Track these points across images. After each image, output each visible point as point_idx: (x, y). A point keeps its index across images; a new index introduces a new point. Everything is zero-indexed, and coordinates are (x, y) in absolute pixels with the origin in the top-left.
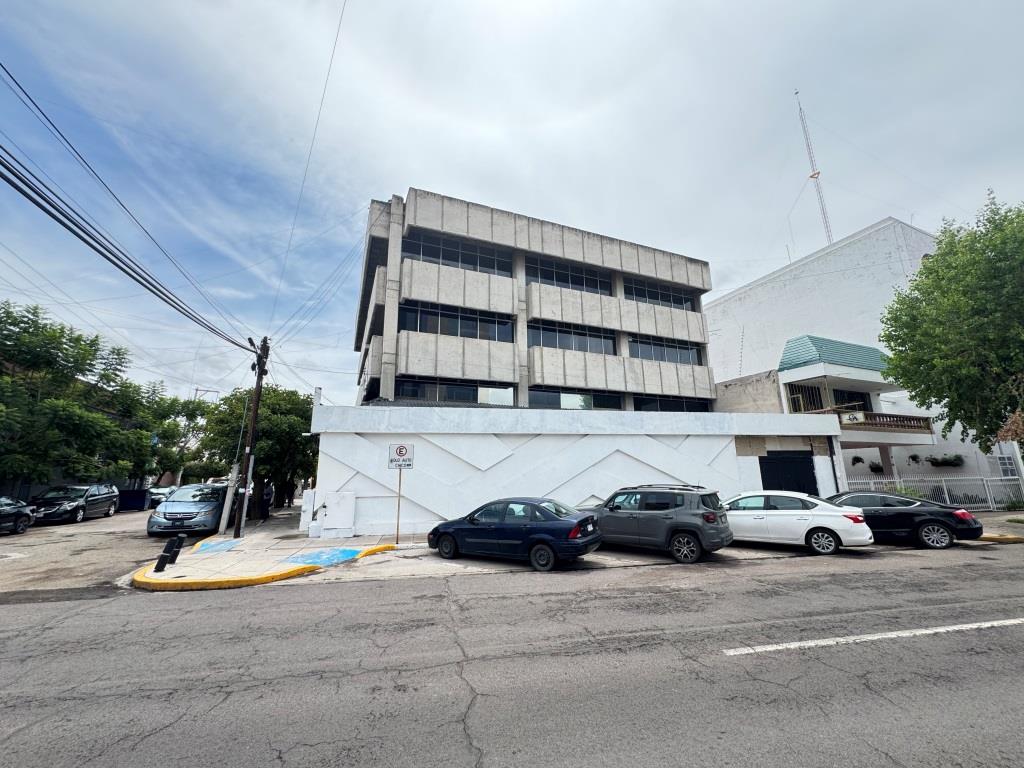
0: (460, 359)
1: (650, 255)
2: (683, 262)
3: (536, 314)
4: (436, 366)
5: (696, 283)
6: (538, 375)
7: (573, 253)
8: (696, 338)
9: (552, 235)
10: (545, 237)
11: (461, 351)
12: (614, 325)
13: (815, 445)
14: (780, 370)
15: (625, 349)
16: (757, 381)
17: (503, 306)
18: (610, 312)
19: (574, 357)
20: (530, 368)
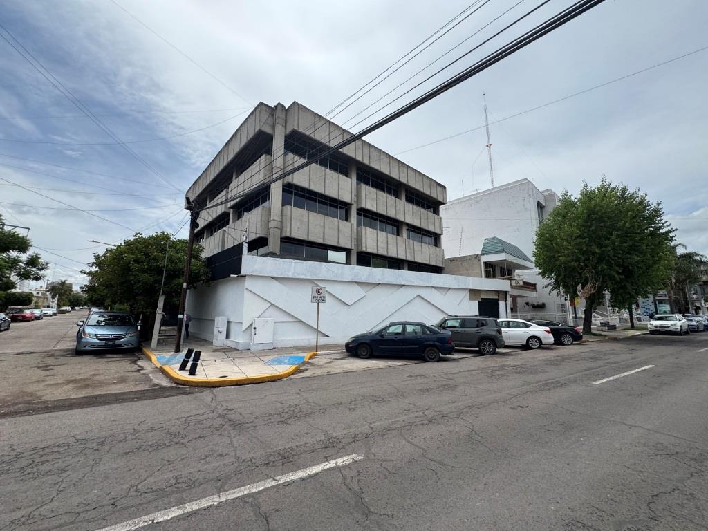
0: (322, 230)
1: (421, 178)
2: (435, 185)
3: (363, 206)
4: (308, 233)
5: (440, 199)
6: (364, 245)
7: (385, 169)
8: (437, 231)
9: (375, 155)
10: (371, 154)
11: (322, 224)
12: (401, 218)
13: (500, 296)
14: (481, 255)
15: (404, 233)
16: (470, 259)
17: (346, 198)
18: (400, 210)
19: (382, 236)
20: (358, 240)
